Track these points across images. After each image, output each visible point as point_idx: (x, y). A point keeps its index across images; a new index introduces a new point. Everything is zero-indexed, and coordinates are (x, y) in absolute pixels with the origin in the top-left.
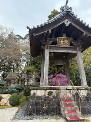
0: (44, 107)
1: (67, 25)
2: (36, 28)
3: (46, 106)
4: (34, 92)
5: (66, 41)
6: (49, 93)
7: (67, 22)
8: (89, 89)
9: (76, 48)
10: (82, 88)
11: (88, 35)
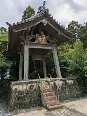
0: (27, 101)
1: (45, 24)
2: (17, 24)
3: (28, 99)
4: (15, 88)
5: (44, 39)
6: (30, 86)
7: (45, 22)
8: (64, 80)
9: (52, 45)
10: (59, 79)
11: (62, 35)
